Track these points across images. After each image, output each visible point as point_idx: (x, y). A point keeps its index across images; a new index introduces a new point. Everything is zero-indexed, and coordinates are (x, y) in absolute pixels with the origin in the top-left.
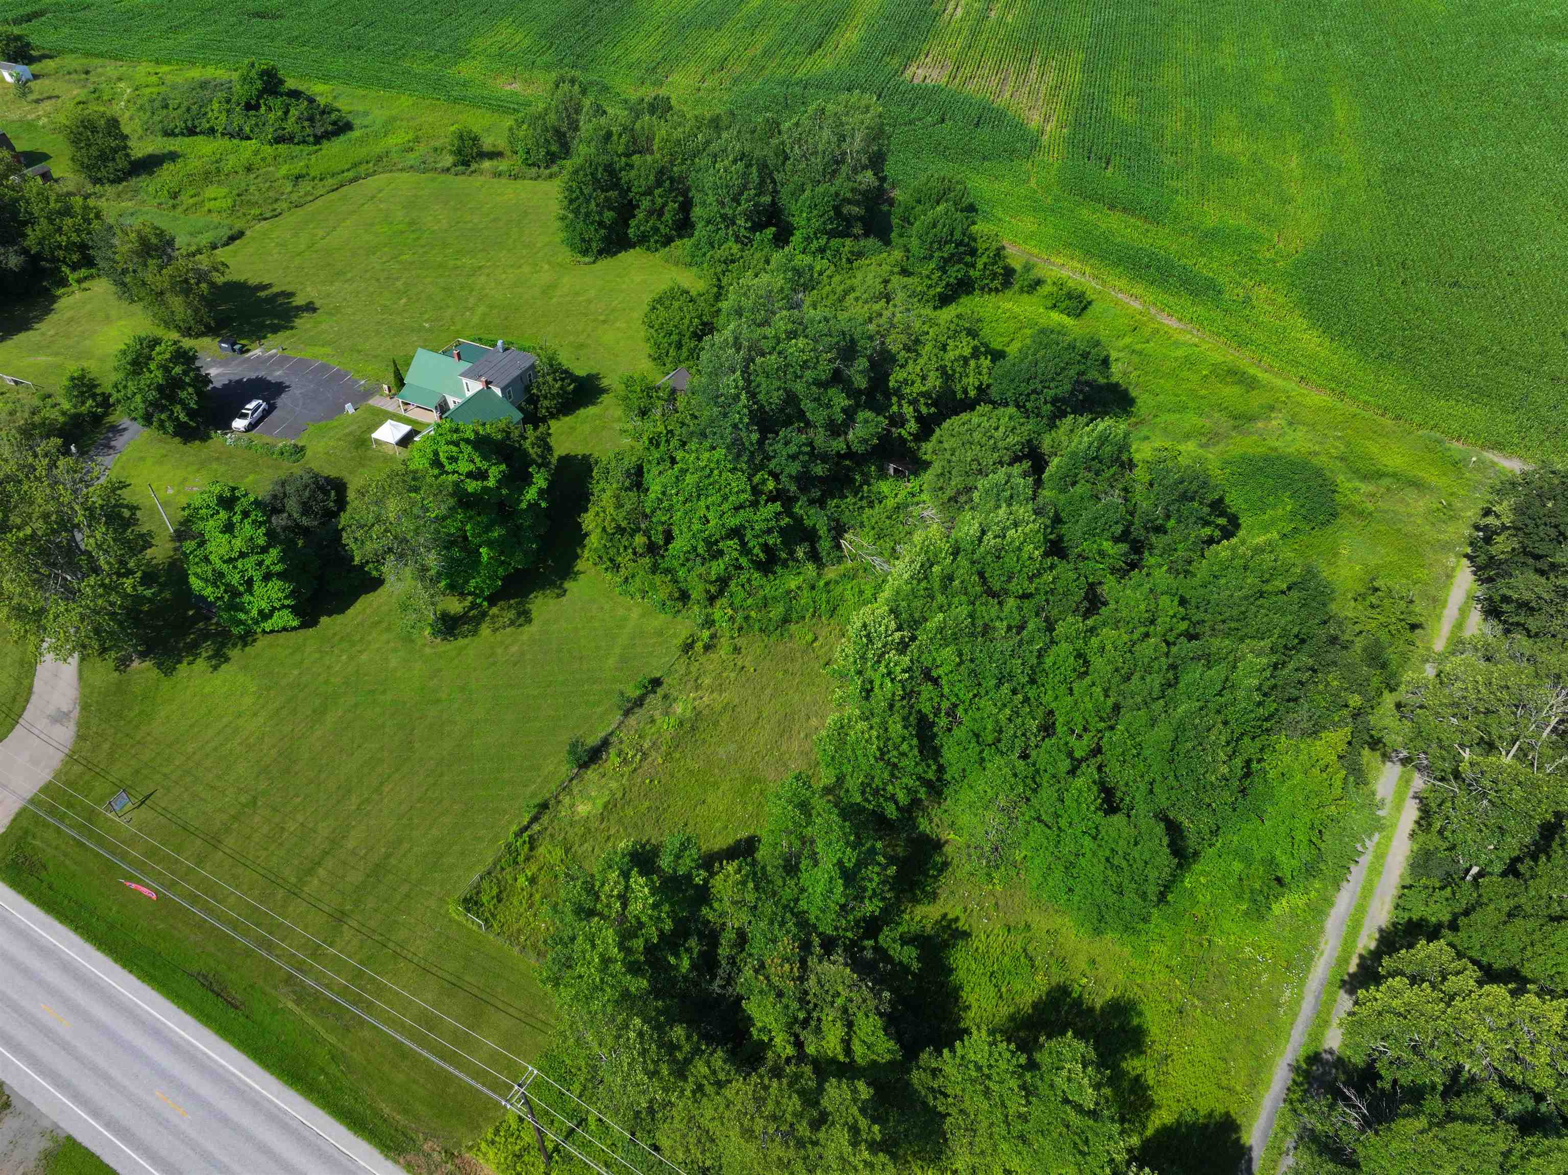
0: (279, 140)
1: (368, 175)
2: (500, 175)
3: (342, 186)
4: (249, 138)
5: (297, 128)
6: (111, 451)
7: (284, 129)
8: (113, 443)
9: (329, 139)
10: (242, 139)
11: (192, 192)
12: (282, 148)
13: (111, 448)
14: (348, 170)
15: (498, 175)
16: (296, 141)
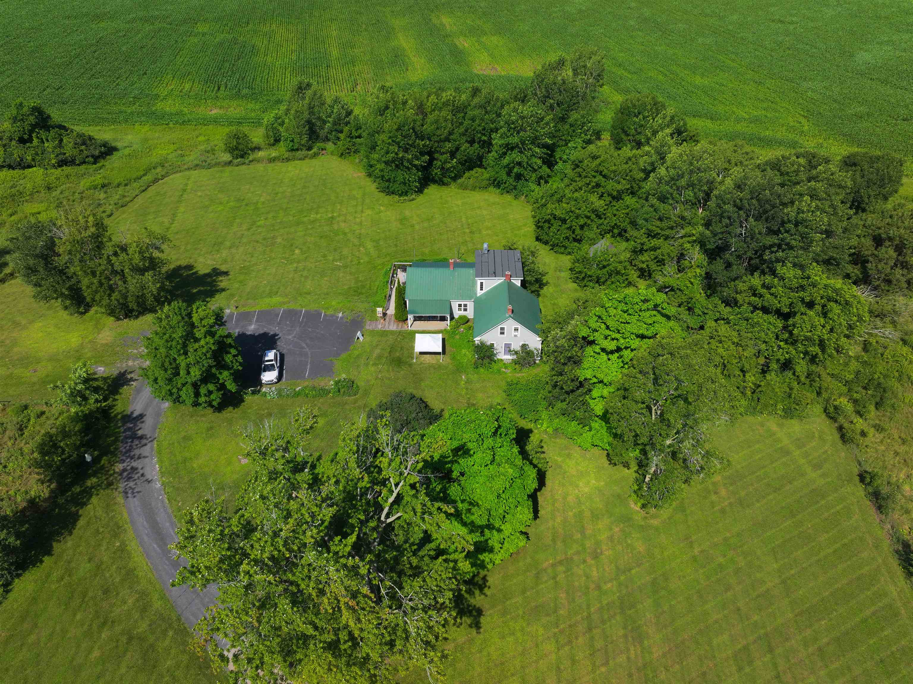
0: (62, 163)
1: (163, 177)
2: (274, 160)
3: (149, 186)
4: (30, 166)
5: (76, 152)
6: (144, 441)
7: (65, 154)
8: (140, 433)
9: (104, 158)
10: (24, 168)
11: (10, 211)
12: (67, 170)
13: (141, 437)
14: (144, 175)
15: (272, 160)
16: (77, 162)
